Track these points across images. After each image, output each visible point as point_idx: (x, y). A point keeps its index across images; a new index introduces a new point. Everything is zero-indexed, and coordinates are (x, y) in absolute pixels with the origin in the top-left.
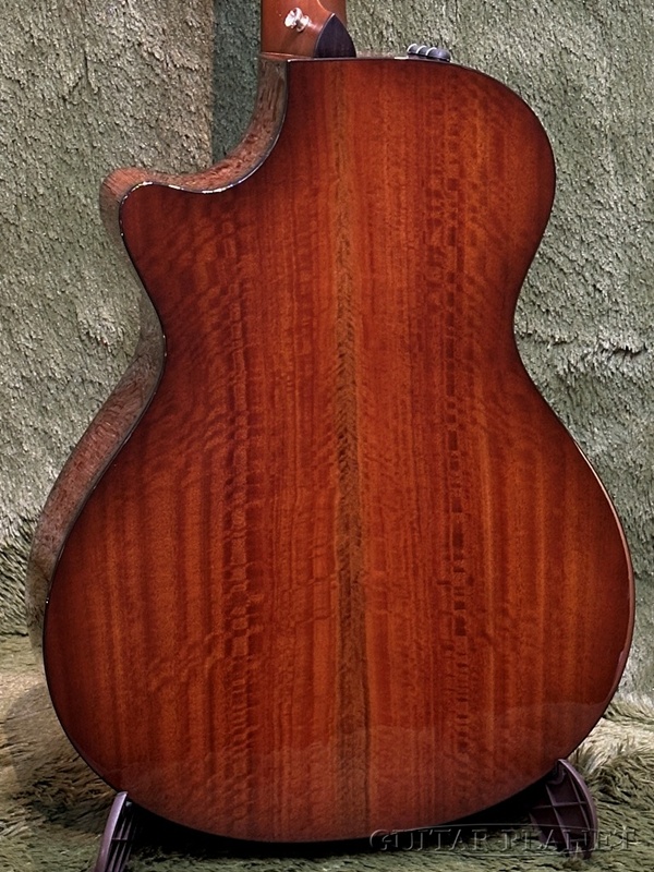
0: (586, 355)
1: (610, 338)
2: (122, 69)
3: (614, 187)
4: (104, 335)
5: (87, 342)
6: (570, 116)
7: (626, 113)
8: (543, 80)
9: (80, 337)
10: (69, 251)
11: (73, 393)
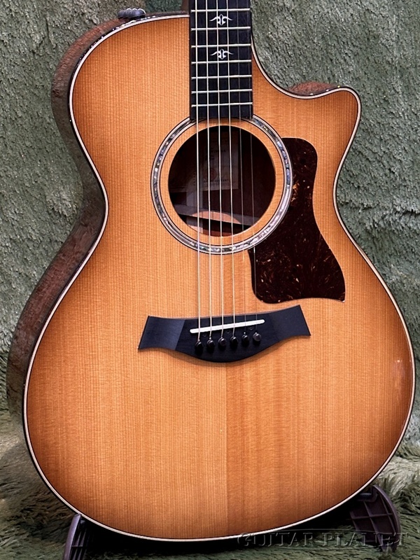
0: (385, 216)
1: (401, 204)
2: (71, 31)
3: (402, 103)
4: (64, 210)
5: (53, 215)
6: (372, 55)
7: (409, 52)
8: (353, 31)
9: (48, 211)
10: (40, 155)
11: (44, 249)
